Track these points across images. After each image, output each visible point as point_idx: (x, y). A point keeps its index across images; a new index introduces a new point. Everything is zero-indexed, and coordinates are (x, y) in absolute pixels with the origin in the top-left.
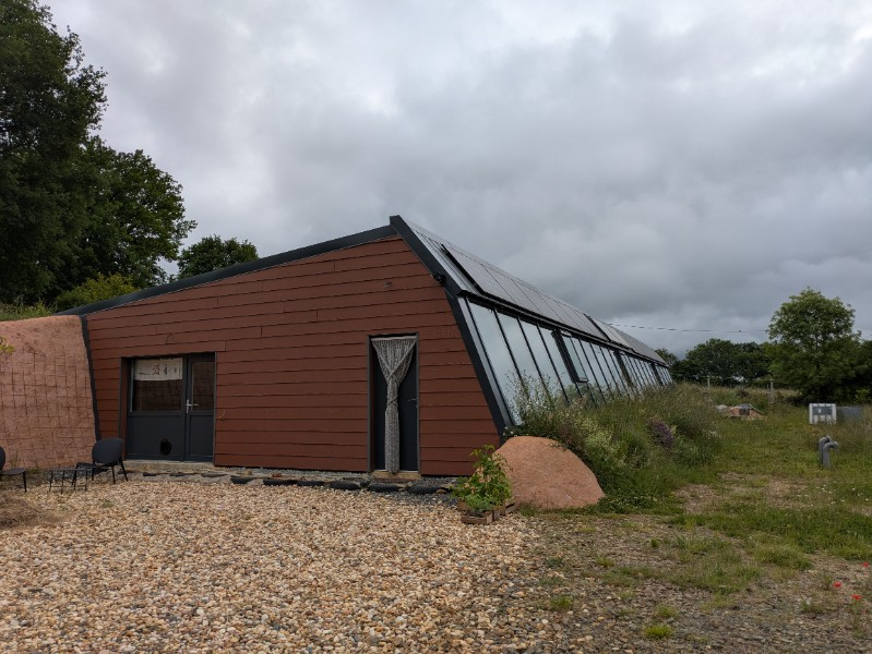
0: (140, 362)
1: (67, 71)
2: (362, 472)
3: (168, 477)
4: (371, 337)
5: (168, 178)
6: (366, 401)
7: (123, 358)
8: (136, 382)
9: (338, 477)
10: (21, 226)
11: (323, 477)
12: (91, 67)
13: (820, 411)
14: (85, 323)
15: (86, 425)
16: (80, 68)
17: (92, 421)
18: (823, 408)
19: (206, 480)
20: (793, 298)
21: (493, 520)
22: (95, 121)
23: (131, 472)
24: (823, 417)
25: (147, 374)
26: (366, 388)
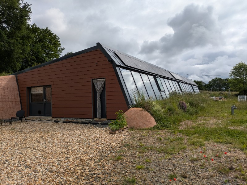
0: (33, 88)
1: (19, 4)
2: (91, 119)
3: (38, 121)
4: (93, 79)
5: (55, 35)
6: (92, 98)
7: (27, 87)
8: (31, 94)
9: (83, 120)
10: (9, 50)
11: (80, 120)
12: (27, 3)
13: (241, 98)
14: (16, 77)
15: (18, 107)
16: (23, 3)
17: (20, 105)
18: (242, 97)
19: (48, 121)
20: (237, 65)
21: (119, 132)
22: (29, 19)
23: (28, 119)
24: (242, 99)
25: (34, 91)
26: (91, 95)
